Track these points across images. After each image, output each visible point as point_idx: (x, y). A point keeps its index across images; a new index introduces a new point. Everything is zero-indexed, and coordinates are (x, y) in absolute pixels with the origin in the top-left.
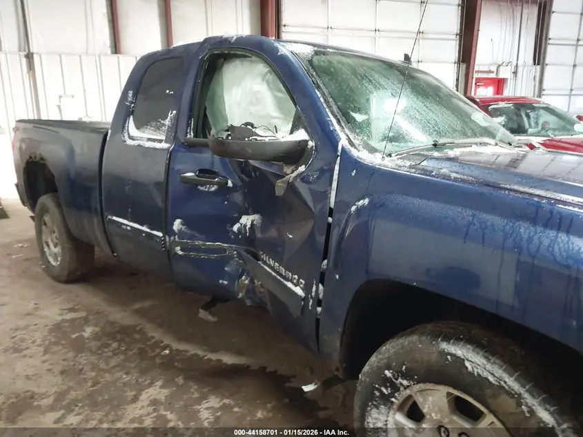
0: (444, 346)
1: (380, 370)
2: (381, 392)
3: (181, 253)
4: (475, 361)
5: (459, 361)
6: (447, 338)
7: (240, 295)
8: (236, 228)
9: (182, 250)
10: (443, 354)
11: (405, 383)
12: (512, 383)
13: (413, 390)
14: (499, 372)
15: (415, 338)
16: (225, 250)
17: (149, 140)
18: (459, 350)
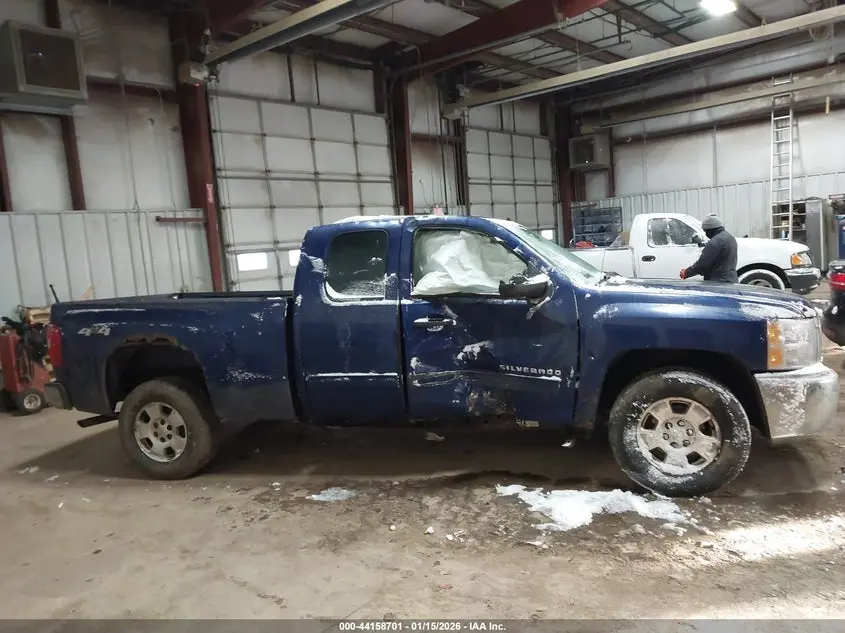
0: (665, 376)
1: (629, 404)
2: (632, 417)
3: (418, 385)
4: (684, 377)
5: (675, 380)
6: (665, 372)
7: (470, 409)
8: (460, 356)
9: (419, 382)
10: (667, 380)
11: (645, 405)
12: (702, 381)
13: (649, 409)
14: (696, 378)
15: (646, 379)
16: (453, 376)
17: (362, 299)
18: (673, 375)
